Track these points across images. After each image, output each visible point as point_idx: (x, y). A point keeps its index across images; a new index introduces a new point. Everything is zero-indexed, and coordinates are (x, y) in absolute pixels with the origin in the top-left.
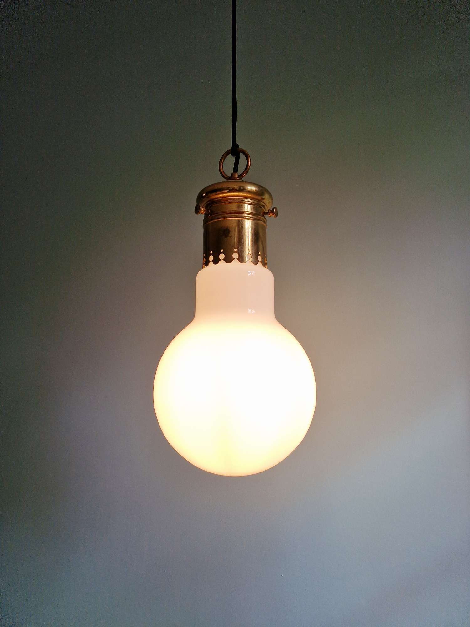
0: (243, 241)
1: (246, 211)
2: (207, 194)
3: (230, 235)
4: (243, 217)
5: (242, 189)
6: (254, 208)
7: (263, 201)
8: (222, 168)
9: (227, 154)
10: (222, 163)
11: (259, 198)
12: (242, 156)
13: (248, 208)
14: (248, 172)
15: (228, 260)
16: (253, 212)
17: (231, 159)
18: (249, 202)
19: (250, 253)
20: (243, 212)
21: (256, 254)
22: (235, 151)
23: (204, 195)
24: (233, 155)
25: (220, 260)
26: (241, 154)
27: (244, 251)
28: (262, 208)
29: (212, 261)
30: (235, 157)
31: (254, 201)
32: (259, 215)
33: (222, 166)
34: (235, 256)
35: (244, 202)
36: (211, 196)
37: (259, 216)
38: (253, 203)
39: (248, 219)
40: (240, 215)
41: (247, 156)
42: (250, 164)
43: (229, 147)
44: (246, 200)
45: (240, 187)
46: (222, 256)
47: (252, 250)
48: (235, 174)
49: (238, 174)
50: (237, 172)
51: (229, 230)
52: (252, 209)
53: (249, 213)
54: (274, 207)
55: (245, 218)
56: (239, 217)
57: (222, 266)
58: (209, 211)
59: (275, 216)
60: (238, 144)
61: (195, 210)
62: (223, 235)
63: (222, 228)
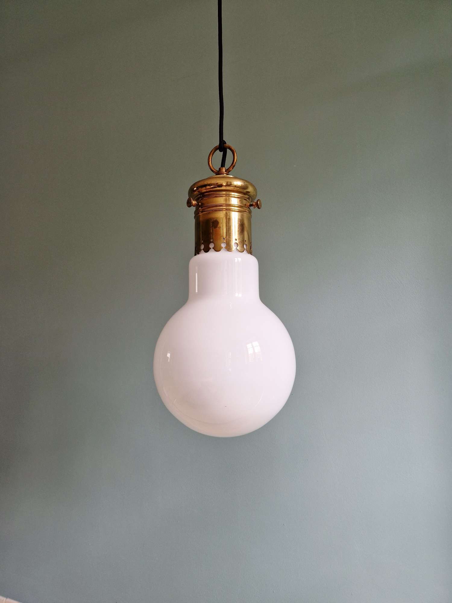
0: (231, 231)
1: (233, 204)
2: (198, 188)
3: (218, 227)
5: (229, 184)
6: (240, 201)
7: (248, 194)
8: (211, 163)
9: (216, 149)
11: (245, 191)
12: (229, 152)
13: (235, 201)
14: (234, 166)
15: (217, 249)
16: (239, 204)
18: (236, 196)
19: (237, 242)
20: (230, 205)
21: (243, 242)
22: (222, 147)
23: (195, 189)
24: (220, 151)
25: (211, 248)
26: (228, 149)
27: (231, 240)
28: (248, 200)
29: (203, 250)
30: (222, 152)
31: (240, 195)
32: (245, 207)
33: (210, 161)
34: (223, 245)
35: (231, 196)
36: (202, 190)
38: (239, 197)
40: (228, 208)
41: (233, 152)
42: (236, 160)
43: (217, 143)
44: (233, 194)
45: (227, 182)
46: (211, 246)
47: (239, 239)
48: (223, 169)
50: (224, 167)
51: (218, 221)
52: (239, 202)
53: (235, 205)
54: (258, 200)
55: (232, 210)
56: (227, 210)
57: (212, 255)
58: (200, 204)
59: (259, 208)
60: (225, 141)
61: (187, 203)
62: (213, 226)
63: (212, 220)
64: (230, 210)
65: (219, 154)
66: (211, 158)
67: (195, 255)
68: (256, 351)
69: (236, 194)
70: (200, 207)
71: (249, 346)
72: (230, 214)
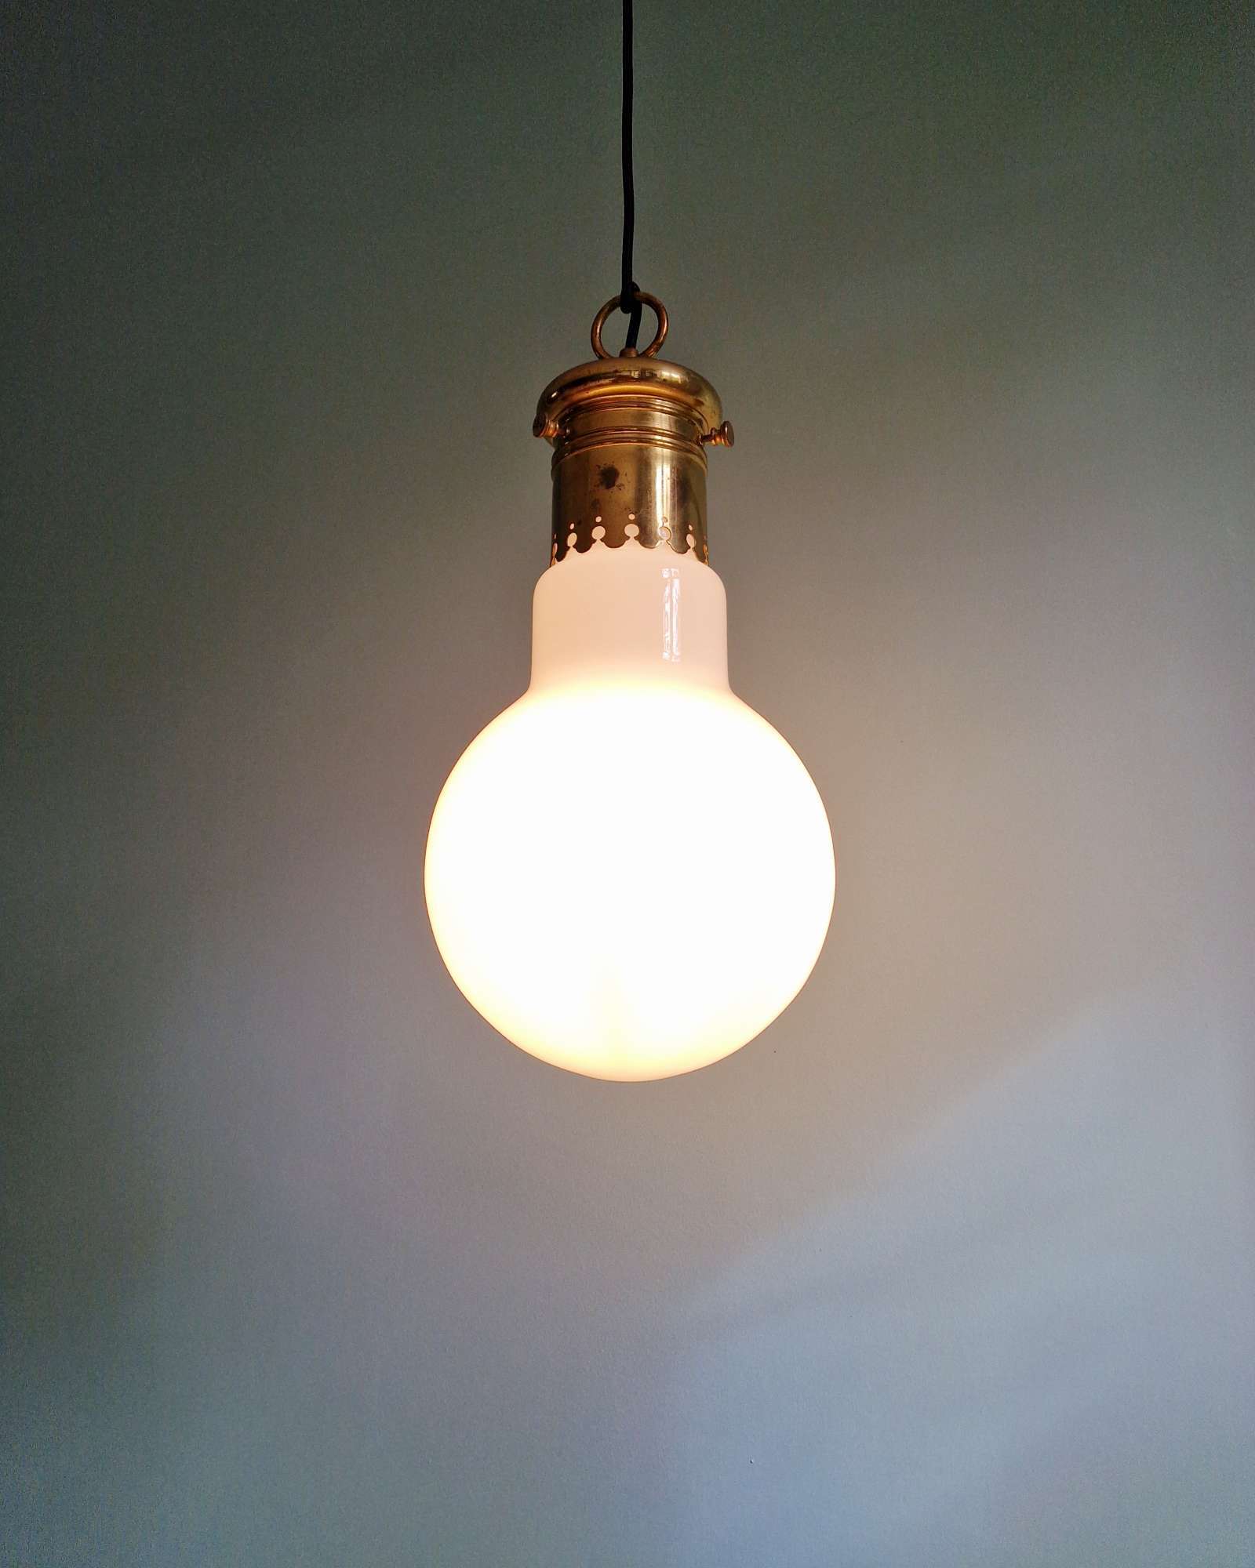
0: (651, 497)
1: (659, 429)
2: (561, 391)
3: (617, 484)
4: (649, 441)
5: (648, 375)
6: (676, 422)
7: (698, 408)
8: (598, 340)
9: (612, 305)
10: (599, 327)
11: (690, 399)
12: (647, 311)
13: (661, 421)
14: (660, 345)
15: (614, 540)
16: (674, 430)
17: (620, 320)
18: (665, 409)
19: (667, 524)
20: (651, 430)
21: (682, 530)
22: (631, 300)
23: (555, 394)
24: (625, 311)
25: (595, 541)
26: (645, 307)
27: (654, 520)
28: (697, 425)
29: (574, 546)
30: (630, 314)
31: (678, 407)
32: (690, 441)
33: (598, 336)
34: (632, 530)
35: (653, 406)
36: (573, 395)
37: (690, 443)
38: (676, 412)
39: (663, 446)
40: (643, 436)
41: (658, 309)
42: (667, 330)
43: (616, 290)
44: (659, 402)
45: (643, 372)
46: (598, 533)
47: (673, 518)
48: (630, 350)
49: (637, 351)
50: (635, 347)
51: (615, 469)
52: (673, 425)
53: (664, 432)
54: (725, 423)
55: (656, 444)
56: (640, 440)
57: (598, 556)
58: (568, 431)
60: (636, 284)
61: (534, 427)
62: (602, 483)
63: (599, 467)
67: (552, 563)
69: (667, 405)
70: (565, 440)
72: (649, 454)
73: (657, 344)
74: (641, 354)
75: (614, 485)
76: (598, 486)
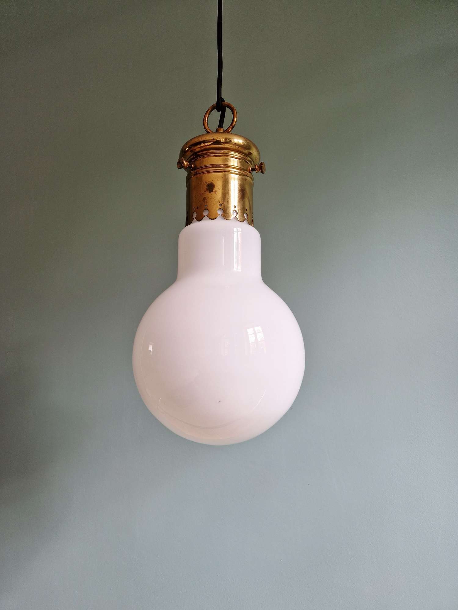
0: (229, 196)
1: (232, 166)
2: (190, 147)
3: (214, 190)
5: (228, 141)
6: (240, 162)
7: (250, 156)
8: (206, 124)
9: (213, 108)
11: (246, 151)
12: (228, 111)
13: (234, 162)
14: (234, 126)
15: (212, 217)
16: (239, 166)
18: (235, 156)
19: (237, 209)
20: (229, 166)
21: (243, 210)
22: (221, 106)
23: (187, 149)
24: (218, 111)
25: (204, 216)
26: (226, 108)
27: (230, 207)
28: (249, 163)
29: (195, 218)
30: (220, 112)
31: (241, 156)
32: (246, 171)
33: (206, 122)
34: (219, 212)
35: (230, 155)
36: (195, 150)
37: (246, 172)
38: (240, 157)
39: (235, 174)
40: (226, 169)
41: (233, 110)
42: (237, 120)
43: (214, 101)
44: (233, 153)
45: (226, 139)
46: (205, 213)
47: (239, 206)
48: (221, 129)
49: (223, 129)
50: (222, 127)
51: (213, 184)
52: (239, 164)
53: (236, 167)
54: (262, 163)
55: (231, 172)
56: (225, 171)
57: (206, 223)
58: (193, 166)
59: (262, 172)
60: (223, 99)
61: (178, 164)
62: (207, 190)
63: (206, 183)
64: (228, 171)
65: (216, 114)
66: (207, 118)
67: (187, 225)
68: (259, 339)
69: (237, 155)
70: (192, 170)
71: (250, 331)
72: (228, 177)
73: (232, 126)
74: (225, 130)
75: (212, 191)
76: (206, 191)
